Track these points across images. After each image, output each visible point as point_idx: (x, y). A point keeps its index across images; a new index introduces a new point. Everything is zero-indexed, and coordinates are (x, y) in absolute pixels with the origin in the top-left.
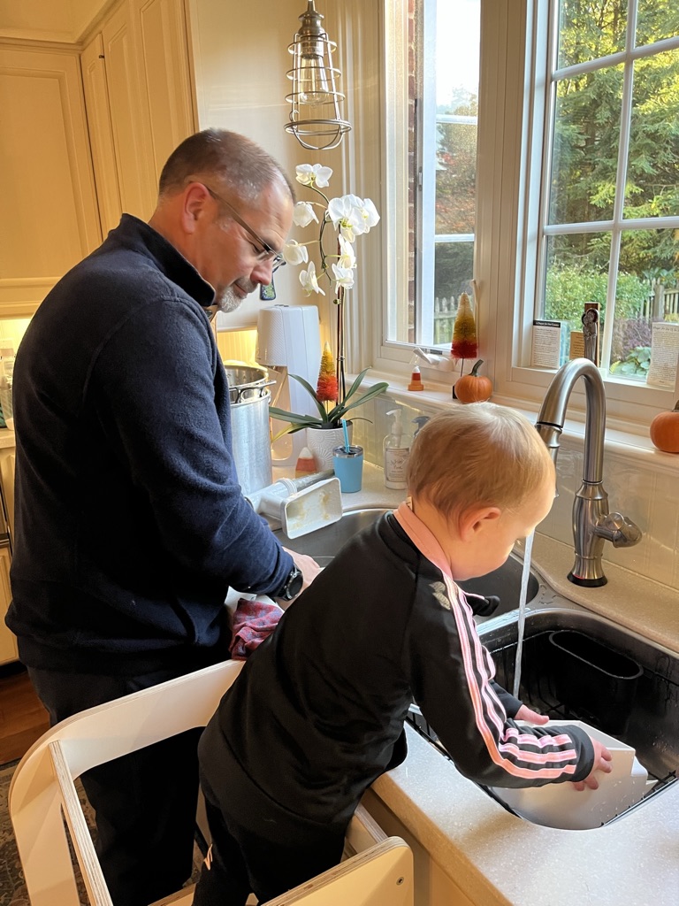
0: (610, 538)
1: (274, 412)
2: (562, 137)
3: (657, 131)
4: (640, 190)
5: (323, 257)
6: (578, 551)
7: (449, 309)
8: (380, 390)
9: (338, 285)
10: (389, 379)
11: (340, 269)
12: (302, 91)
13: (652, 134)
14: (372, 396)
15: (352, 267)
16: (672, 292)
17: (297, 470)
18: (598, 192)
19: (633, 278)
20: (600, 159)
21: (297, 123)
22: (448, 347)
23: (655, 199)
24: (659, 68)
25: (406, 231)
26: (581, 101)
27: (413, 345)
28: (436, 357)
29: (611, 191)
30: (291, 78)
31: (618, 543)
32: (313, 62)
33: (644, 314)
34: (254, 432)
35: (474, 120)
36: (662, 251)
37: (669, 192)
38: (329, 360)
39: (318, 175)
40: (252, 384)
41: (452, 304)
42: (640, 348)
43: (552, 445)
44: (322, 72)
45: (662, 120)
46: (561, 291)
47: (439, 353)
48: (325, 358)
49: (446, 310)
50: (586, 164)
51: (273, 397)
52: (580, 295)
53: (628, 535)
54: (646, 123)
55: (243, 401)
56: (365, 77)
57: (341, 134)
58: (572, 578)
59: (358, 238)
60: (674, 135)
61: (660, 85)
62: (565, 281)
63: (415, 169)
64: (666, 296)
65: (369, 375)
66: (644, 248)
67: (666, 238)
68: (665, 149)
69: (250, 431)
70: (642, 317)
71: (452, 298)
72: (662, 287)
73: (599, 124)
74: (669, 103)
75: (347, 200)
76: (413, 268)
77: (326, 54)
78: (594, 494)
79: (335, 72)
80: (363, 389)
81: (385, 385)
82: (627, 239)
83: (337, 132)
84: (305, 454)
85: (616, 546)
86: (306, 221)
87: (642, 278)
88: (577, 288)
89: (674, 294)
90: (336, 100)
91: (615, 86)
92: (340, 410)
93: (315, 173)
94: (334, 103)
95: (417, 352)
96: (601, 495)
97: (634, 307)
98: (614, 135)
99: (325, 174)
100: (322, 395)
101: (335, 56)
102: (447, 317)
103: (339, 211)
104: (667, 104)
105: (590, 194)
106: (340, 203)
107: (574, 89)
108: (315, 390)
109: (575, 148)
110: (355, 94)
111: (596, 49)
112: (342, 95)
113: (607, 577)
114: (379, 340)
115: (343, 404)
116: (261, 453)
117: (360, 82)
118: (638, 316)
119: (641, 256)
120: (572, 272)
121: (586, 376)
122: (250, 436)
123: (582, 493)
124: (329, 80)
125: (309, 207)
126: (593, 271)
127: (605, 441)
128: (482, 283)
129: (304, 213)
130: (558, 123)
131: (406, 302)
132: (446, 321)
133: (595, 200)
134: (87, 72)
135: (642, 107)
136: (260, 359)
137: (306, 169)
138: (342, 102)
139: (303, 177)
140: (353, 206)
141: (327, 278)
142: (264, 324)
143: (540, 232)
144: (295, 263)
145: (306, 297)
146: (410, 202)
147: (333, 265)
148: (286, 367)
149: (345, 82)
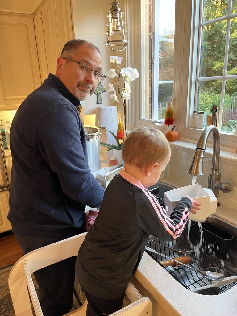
0: (222, 189)
1: (101, 143)
4: (230, 65)
5: (119, 89)
7: (162, 107)
9: (124, 99)
11: (125, 93)
12: (112, 30)
13: (234, 45)
15: (129, 92)
17: (109, 164)
18: (215, 66)
19: (228, 96)
20: (216, 53)
21: (110, 42)
22: (163, 121)
23: (235, 68)
25: (148, 79)
26: (209, 33)
27: (150, 120)
28: (159, 124)
29: (220, 65)
30: (108, 25)
32: (116, 20)
33: (232, 108)
34: (94, 151)
35: (173, 40)
38: (121, 125)
39: (117, 60)
40: (94, 134)
41: (164, 105)
42: (230, 120)
43: (201, 156)
44: (119, 23)
46: (202, 100)
47: (160, 123)
48: (119, 125)
49: (161, 107)
50: (211, 56)
51: (101, 138)
52: (209, 102)
53: (228, 189)
54: (232, 41)
55: (91, 140)
56: (134, 25)
57: (126, 45)
59: (131, 82)
62: (204, 97)
63: (152, 58)
66: (231, 85)
71: (164, 103)
73: (216, 41)
75: (128, 69)
76: (151, 93)
77: (120, 17)
78: (216, 173)
79: (123, 23)
83: (124, 45)
84: (112, 158)
85: (224, 192)
86: (113, 76)
87: (231, 96)
88: (208, 99)
90: (124, 33)
91: (221, 28)
93: (116, 59)
95: (152, 122)
96: (218, 174)
97: (228, 106)
99: (120, 60)
100: (118, 137)
101: (124, 17)
102: (162, 109)
103: (125, 72)
105: (213, 66)
106: (125, 70)
107: (207, 29)
108: (116, 136)
109: (207, 50)
110: (131, 31)
111: (215, 15)
112: (126, 31)
113: (220, 203)
114: (139, 118)
116: (97, 158)
117: (132, 27)
118: (230, 109)
119: (230, 88)
120: (206, 94)
121: (213, 132)
122: (93, 152)
123: (211, 173)
124: (121, 26)
125: (114, 71)
126: (213, 93)
127: (220, 155)
128: (175, 98)
129: (112, 73)
130: (203, 41)
131: (148, 105)
132: (161, 111)
133: (214, 68)
134: (36, 24)
135: (231, 36)
136: (96, 125)
137: (113, 58)
138: (126, 34)
139: (112, 61)
140: (130, 71)
141: (120, 96)
142: (98, 113)
143: (196, 80)
144: (109, 91)
145: (113, 103)
146: (150, 69)
147: (123, 92)
148: (106, 128)
149: (127, 27)
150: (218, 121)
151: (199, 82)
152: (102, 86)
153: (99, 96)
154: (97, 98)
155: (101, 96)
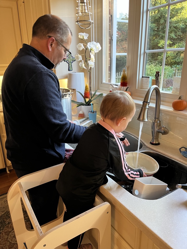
0: (161, 133)
1: (73, 101)
2: (151, 27)
3: (177, 26)
4: (172, 42)
5: (86, 59)
6: (153, 136)
7: (119, 76)
8: (101, 95)
9: (90, 66)
10: (103, 92)
11: (90, 62)
12: (80, 12)
13: (175, 27)
14: (99, 97)
15: (94, 61)
16: (180, 71)
17: (79, 117)
18: (160, 43)
19: (169, 67)
20: (161, 33)
21: (79, 21)
22: (120, 84)
23: (176, 45)
24: (178, 8)
25: (108, 52)
26: (156, 17)
27: (110, 83)
28: (116, 86)
29: (164, 42)
30: (77, 8)
31: (163, 134)
32: (83, 4)
33: (172, 77)
34: (67, 106)
35: (127, 21)
36: (177, 60)
37: (180, 43)
38: (87, 87)
39: (84, 36)
40: (67, 93)
41: (120, 74)
42: (171, 87)
43: (147, 107)
44: (86, 7)
45: (178, 23)
46: (149, 71)
48: (86, 87)
50: (157, 35)
51: (72, 97)
52: (155, 72)
53: (165, 132)
54: (174, 24)
55: (65, 98)
56: (97, 9)
57: (91, 24)
58: (151, 143)
59: (95, 53)
60: (181, 27)
61: (178, 13)
62: (151, 68)
63: (111, 35)
64: (178, 72)
65: (98, 92)
66: (172, 59)
67: (179, 56)
68: (179, 31)
69: (66, 106)
70: (171, 78)
71: (120, 72)
72: (177, 70)
73: (161, 24)
74: (180, 18)
75: (93, 43)
76: (110, 63)
77: (87, 2)
78: (157, 121)
79: (89, 7)
80: (96, 95)
81: (103, 94)
82: (168, 56)
83: (90, 24)
84: (81, 112)
85: (163, 135)
86: (81, 49)
87: (172, 67)
88: (154, 70)
89: (180, 72)
90: (90, 15)
91: (165, 13)
92: (90, 101)
93: (84, 35)
94: (89, 16)
95: (111, 85)
96: (159, 121)
97: (169, 75)
98: (165, 27)
99: (87, 36)
100: (85, 97)
101: (89, 2)
103: (90, 46)
104: (180, 19)
105: (158, 44)
106: (91, 44)
107: (154, 14)
108: (84, 95)
109: (154, 30)
110: (95, 13)
111: (160, 2)
112: (91, 13)
113: (160, 143)
114: (101, 81)
115: (91, 99)
116: (69, 112)
117: (96, 10)
118: (170, 78)
119: (172, 61)
120: (153, 66)
121: (156, 90)
122: (66, 107)
123: (154, 121)
124: (88, 9)
125: (82, 45)
126: (158, 65)
127: (160, 108)
128: (129, 66)
129: (81, 46)
130: (150, 23)
131: (108, 72)
132: (118, 79)
134: (19, 7)
135: (172, 19)
136: (68, 87)
137: (81, 34)
138: (91, 16)
139: (81, 36)
140: (94, 45)
141: (87, 65)
142: (69, 77)
143: (144, 52)
144: (78, 60)
145: (81, 70)
146: (109, 44)
147: (89, 61)
148: (76, 89)
149: (92, 10)
150: (160, 84)
151: (146, 53)
152: (72, 56)
153: (70, 64)
154: (69, 66)
155: (71, 64)
